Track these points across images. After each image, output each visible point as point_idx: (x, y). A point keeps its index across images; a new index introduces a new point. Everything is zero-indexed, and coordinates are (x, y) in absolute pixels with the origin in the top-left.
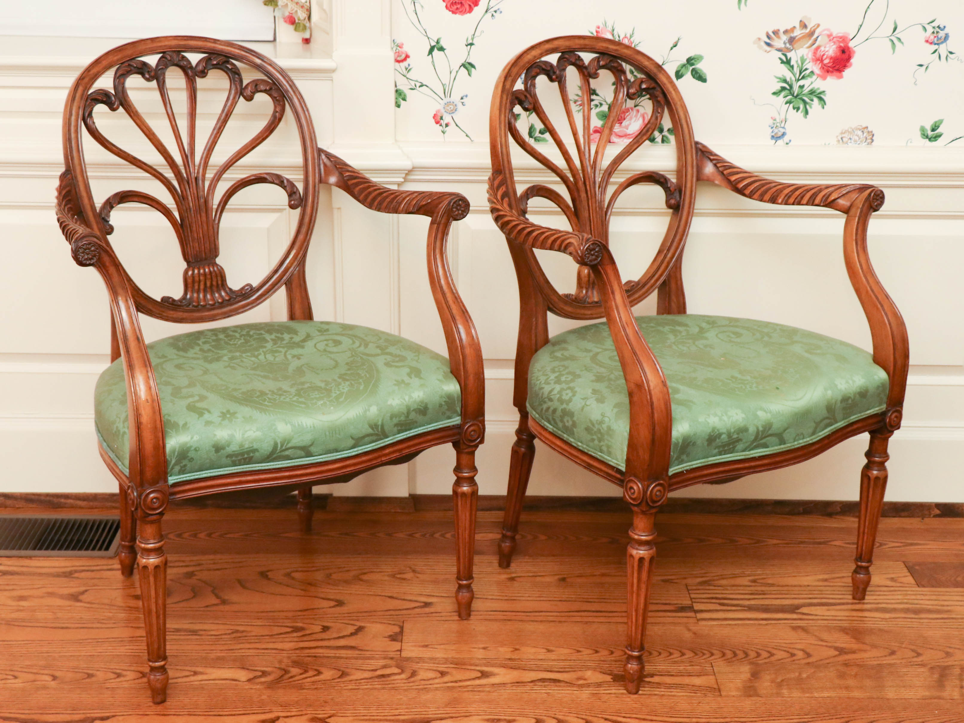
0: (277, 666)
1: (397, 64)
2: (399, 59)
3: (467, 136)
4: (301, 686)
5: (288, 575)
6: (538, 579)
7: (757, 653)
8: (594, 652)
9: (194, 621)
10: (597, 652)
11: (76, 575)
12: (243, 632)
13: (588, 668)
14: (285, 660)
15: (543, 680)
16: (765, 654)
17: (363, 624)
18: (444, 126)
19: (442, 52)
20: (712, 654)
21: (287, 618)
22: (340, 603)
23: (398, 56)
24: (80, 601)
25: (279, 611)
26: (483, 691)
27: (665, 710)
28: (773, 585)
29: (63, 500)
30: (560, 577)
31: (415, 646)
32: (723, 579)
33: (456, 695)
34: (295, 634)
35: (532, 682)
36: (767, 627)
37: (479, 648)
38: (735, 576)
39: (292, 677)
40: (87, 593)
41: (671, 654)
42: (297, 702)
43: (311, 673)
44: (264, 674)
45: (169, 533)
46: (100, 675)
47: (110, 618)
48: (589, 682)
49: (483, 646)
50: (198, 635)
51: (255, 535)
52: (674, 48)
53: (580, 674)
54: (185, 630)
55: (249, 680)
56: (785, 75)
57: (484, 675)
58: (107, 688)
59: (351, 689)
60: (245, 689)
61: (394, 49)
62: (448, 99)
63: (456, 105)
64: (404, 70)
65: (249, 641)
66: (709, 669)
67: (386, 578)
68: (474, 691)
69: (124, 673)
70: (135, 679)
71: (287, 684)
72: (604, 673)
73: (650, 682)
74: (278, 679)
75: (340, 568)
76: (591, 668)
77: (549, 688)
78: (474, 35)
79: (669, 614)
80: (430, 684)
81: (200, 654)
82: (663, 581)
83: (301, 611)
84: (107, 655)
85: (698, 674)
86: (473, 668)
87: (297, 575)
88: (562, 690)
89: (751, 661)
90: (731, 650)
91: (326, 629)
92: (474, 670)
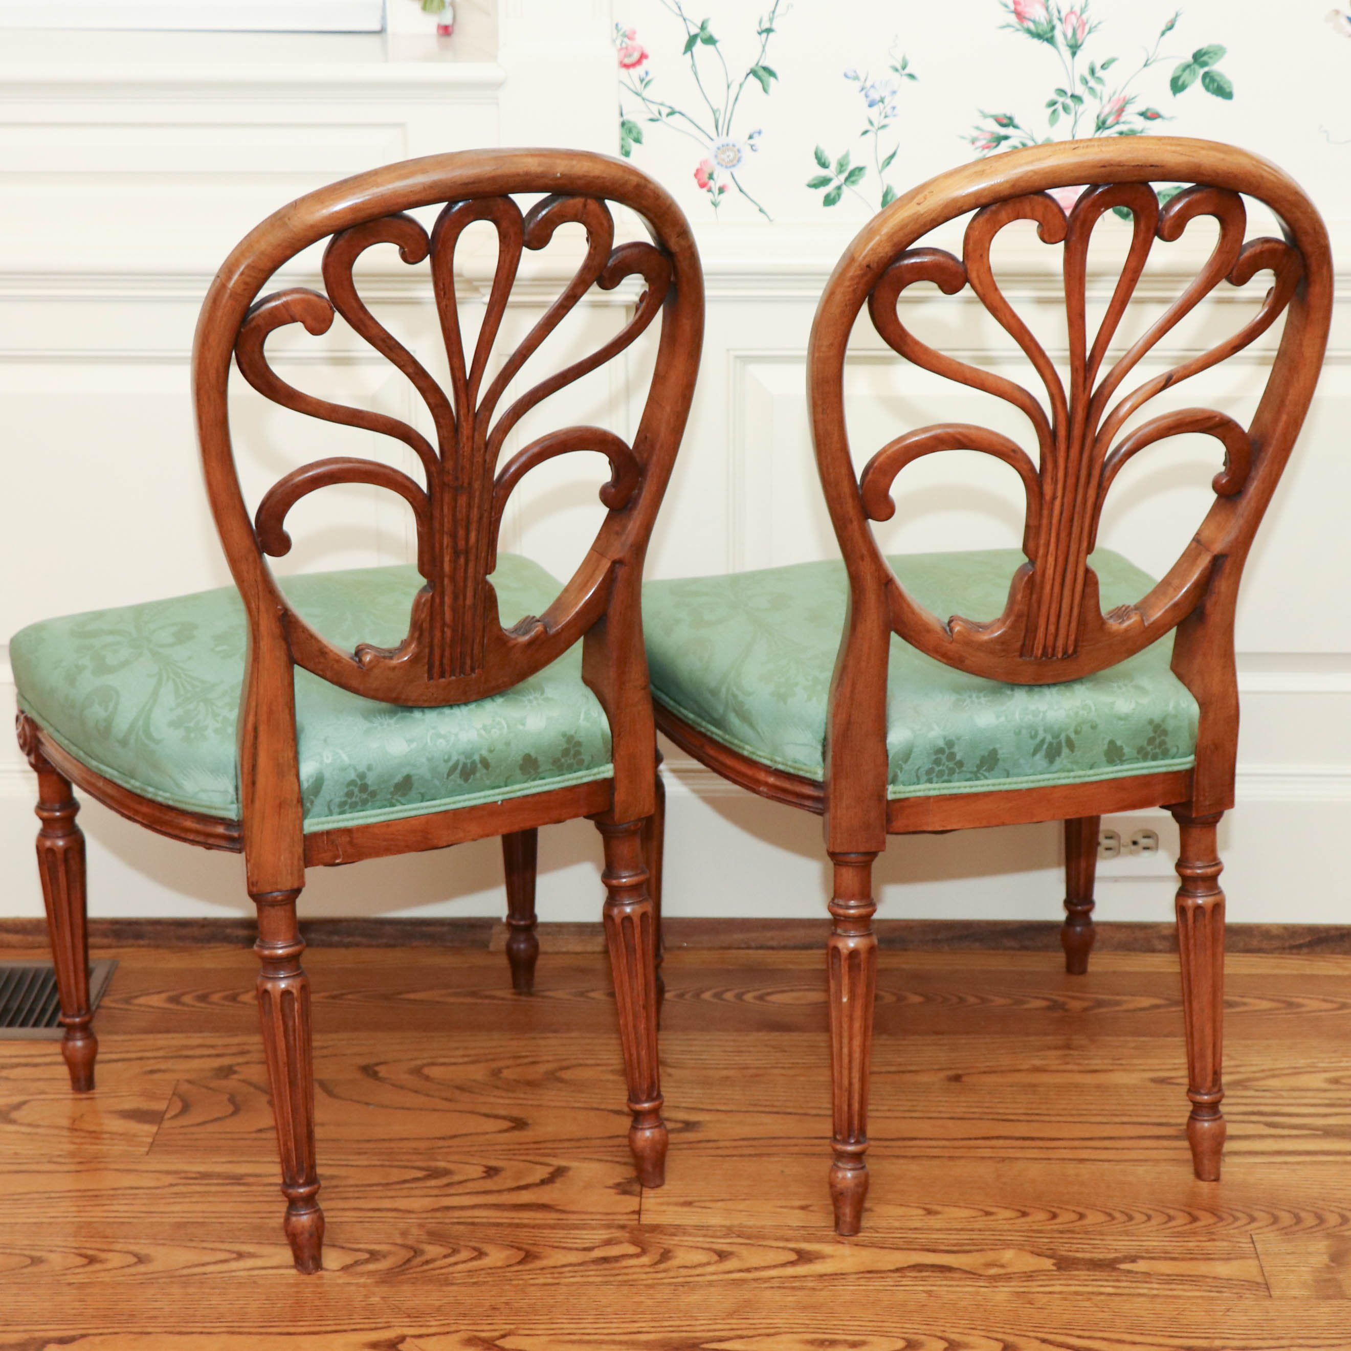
0: (399, 1241)
1: (624, 71)
2: (628, 61)
3: (761, 210)
4: (446, 1279)
5: (417, 1071)
6: (908, 1077)
7: (1342, 1216)
8: (1018, 1214)
9: (235, 1159)
10: (1024, 1214)
11: (5, 1073)
12: (337, 1177)
13: (1007, 1245)
14: (415, 1231)
15: (919, 1267)
17: (563, 1163)
18: (717, 191)
19: (710, 48)
20: (1253, 1219)
21: (416, 1152)
22: (520, 1124)
23: (626, 56)
24: (13, 1122)
25: (401, 1139)
26: (801, 1288)
27: (1161, 1324)
30: (951, 1073)
31: (669, 1204)
32: (1274, 1076)
33: (748, 1295)
34: (433, 1183)
35: (897, 1270)
37: (793, 1208)
38: (1297, 1072)
39: (427, 1262)
40: (25, 1107)
41: (1170, 1218)
42: (439, 1309)
43: (464, 1255)
44: (374, 1256)
45: (183, 994)
46: (56, 1260)
48: (1009, 1270)
49: (797, 1203)
50: (244, 1184)
51: (350, 997)
52: (1168, 33)
53: (990, 1256)
54: (219, 1175)
55: (345, 1268)
57: (803, 1257)
58: (70, 1284)
59: (544, 1285)
60: (338, 1285)
61: (618, 42)
62: (723, 140)
63: (739, 151)
64: (638, 83)
65: (346, 1195)
66: (1246, 1246)
67: (611, 1076)
68: (784, 1288)
69: (103, 1255)
70: (123, 1267)
71: (419, 1275)
72: (1039, 1255)
73: (1129, 1272)
74: (401, 1266)
75: (519, 1057)
76: (1012, 1244)
77: (930, 1283)
78: (774, 12)
79: (1165, 1143)
80: (698, 1275)
81: (249, 1220)
82: (1153, 1080)
83: (443, 1138)
84: (69, 1222)
85: (1226, 1256)
86: (781, 1244)
87: (435, 1072)
88: (957, 1286)
89: (1329, 1231)
90: (1289, 1211)
91: (492, 1172)
92: (783, 1248)
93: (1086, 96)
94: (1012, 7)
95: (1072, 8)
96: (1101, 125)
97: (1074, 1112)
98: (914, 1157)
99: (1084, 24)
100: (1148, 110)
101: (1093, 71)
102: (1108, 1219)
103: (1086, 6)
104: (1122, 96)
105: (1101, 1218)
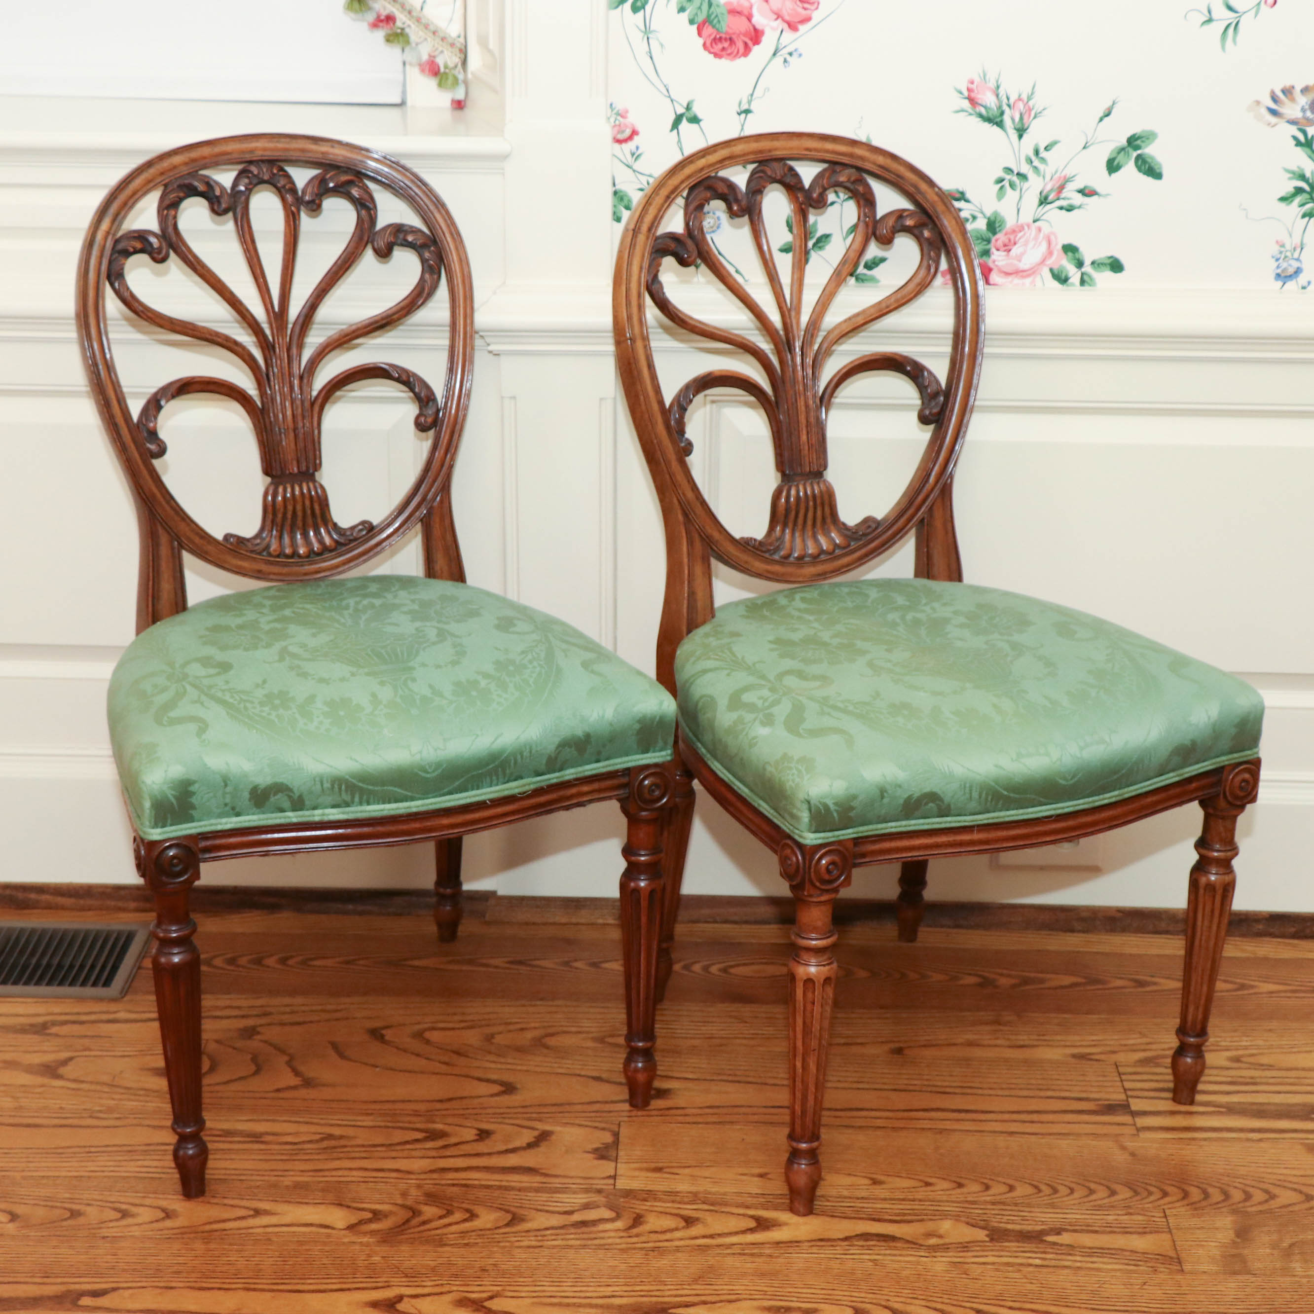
0: (400, 1202)
1: (617, 145)
2: (620, 137)
4: (441, 1240)
5: (419, 1035)
6: (855, 1049)
7: (1245, 1192)
8: (954, 1185)
9: (256, 1118)
10: (960, 1185)
11: (54, 1030)
12: (341, 1137)
13: (944, 1216)
14: (414, 1192)
15: (865, 1236)
16: (1259, 1196)
17: (548, 1128)
19: (695, 126)
20: (1165, 1194)
21: (416, 1114)
22: (509, 1088)
23: (618, 132)
24: (59, 1077)
25: (403, 1101)
26: (760, 1255)
27: (1084, 1297)
28: (1270, 1067)
29: (33, 896)
30: (894, 1046)
31: (641, 1169)
33: (712, 1261)
34: (431, 1144)
35: (846, 1239)
36: (1262, 1144)
37: (753, 1175)
39: (424, 1223)
40: (71, 1063)
41: (1092, 1192)
42: (433, 1269)
43: (458, 1216)
45: (215, 957)
46: (93, 1214)
47: (110, 1110)
48: (947, 1241)
49: (757, 1171)
50: (262, 1142)
51: (361, 962)
52: (1106, 119)
53: (930, 1226)
54: (241, 1133)
55: (351, 1228)
56: (1303, 166)
57: (762, 1225)
58: (104, 1238)
59: (529, 1247)
60: (344, 1243)
61: (612, 120)
63: (719, 218)
64: (629, 156)
65: (353, 1155)
66: (1162, 1221)
67: (590, 1044)
68: (744, 1254)
69: (134, 1210)
70: (152, 1222)
71: (416, 1236)
72: (973, 1226)
73: (1055, 1244)
74: (400, 1226)
75: (510, 1023)
76: (950, 1215)
77: (876, 1252)
78: (752, 95)
79: (1086, 1117)
80: (667, 1240)
81: (266, 1178)
82: (1074, 1056)
83: (441, 1101)
84: (105, 1177)
85: (1140, 1230)
86: (741, 1211)
87: (434, 1036)
88: (900, 1255)
89: (1234, 1207)
90: (1198, 1187)
91: (484, 1135)
92: (744, 1215)
93: (1031, 175)
94: (966, 93)
95: (1020, 96)
96: (1044, 201)
97: (1004, 1086)
98: (860, 1127)
99: (1030, 110)
100: (1085, 187)
101: (1037, 152)
102: (1035, 1191)
103: (1032, 94)
104: (1063, 174)
105: (1030, 1190)
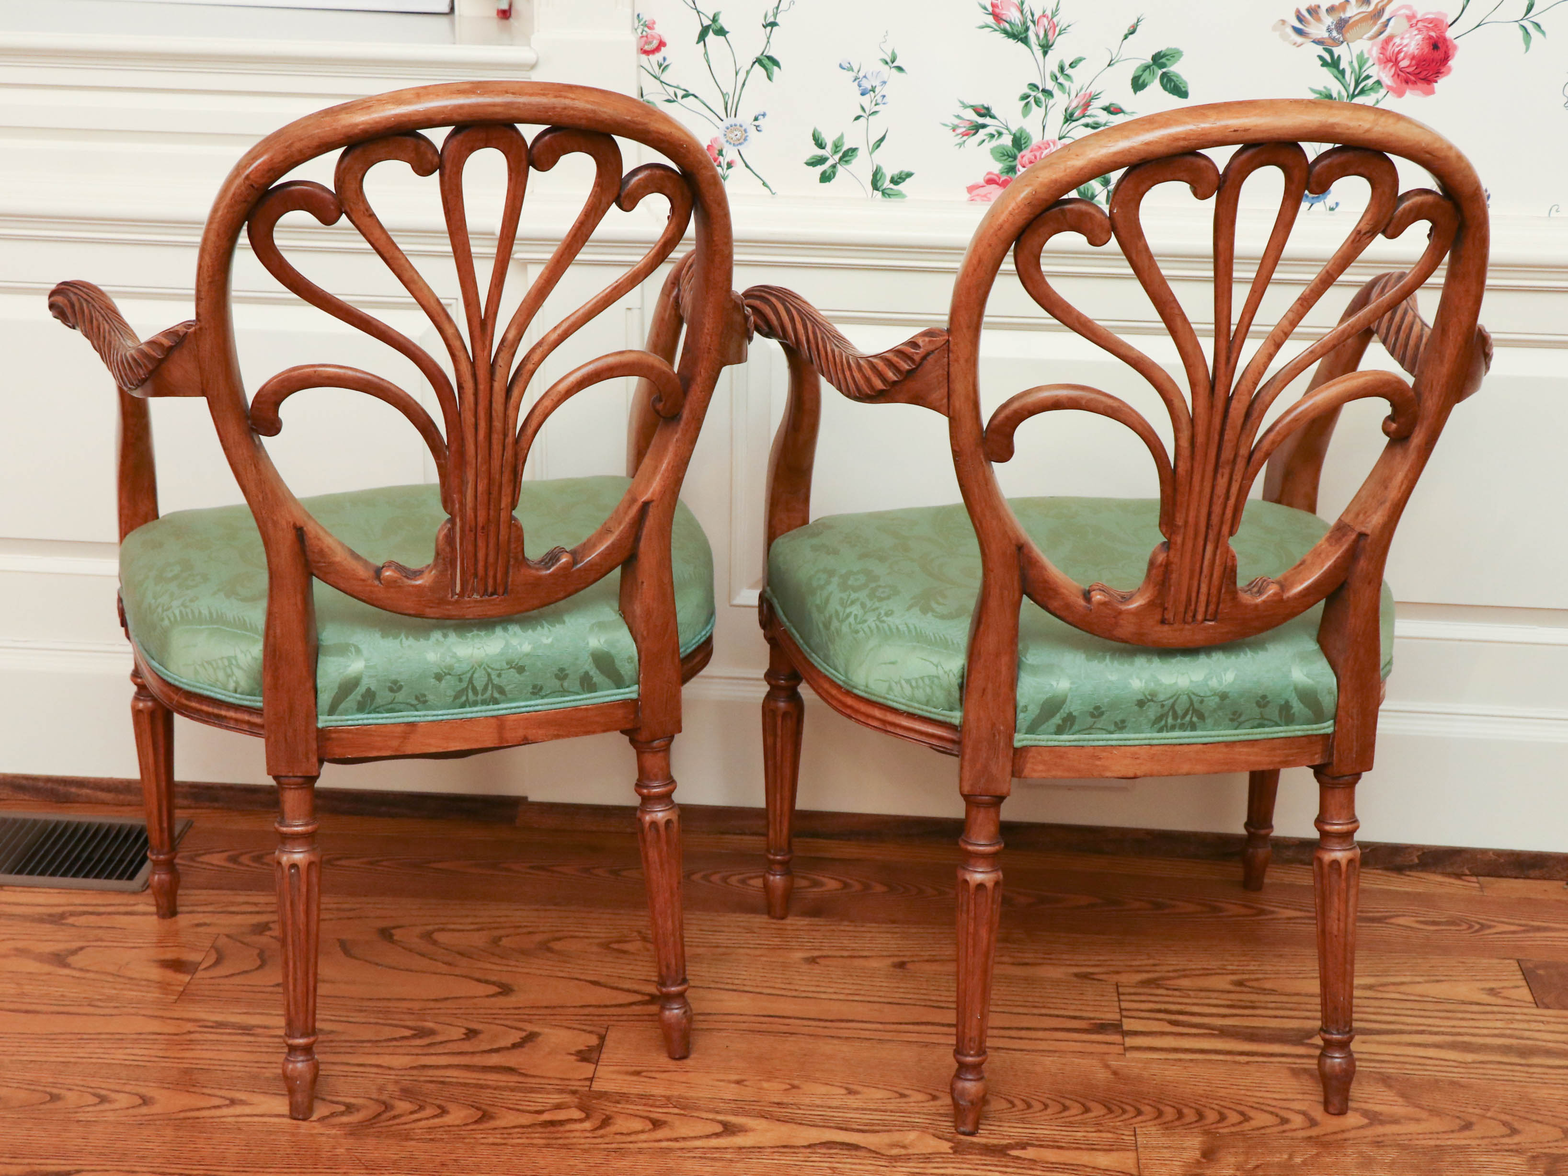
0: (374, 1096)
1: (644, 57)
2: (647, 48)
3: (764, 184)
4: (408, 1134)
5: (428, 936)
6: (857, 962)
7: (1220, 1113)
8: (930, 1097)
9: (251, 1011)
10: (933, 1098)
11: (71, 920)
12: (332, 1032)
13: (913, 1127)
14: (391, 1087)
15: (829, 1144)
16: (1233, 1117)
17: (536, 1029)
18: (725, 167)
19: (721, 38)
20: (1139, 1113)
21: (410, 1012)
22: (506, 990)
23: (646, 43)
24: (66, 966)
25: (399, 999)
26: (721, 1159)
28: (1273, 992)
29: (73, 790)
30: (896, 960)
31: (619, 1072)
32: (1185, 976)
33: (671, 1164)
34: (418, 1042)
35: (810, 1146)
36: (1247, 1068)
37: (730, 1082)
38: (1207, 973)
39: (394, 1117)
40: (81, 953)
41: (1065, 1108)
42: (395, 1162)
43: (429, 1112)
44: (350, 1108)
45: (242, 854)
46: (71, 1098)
47: (110, 999)
48: (910, 1151)
49: (736, 1077)
50: (253, 1035)
51: (384, 863)
52: (1130, 37)
53: (896, 1137)
54: (234, 1026)
55: (324, 1119)
56: (1329, 87)
57: (729, 1129)
58: (78, 1121)
59: (493, 1144)
60: (315, 1134)
61: (639, 31)
62: (732, 120)
63: (745, 131)
64: (656, 67)
65: (339, 1050)
66: (1129, 1139)
67: (595, 949)
68: (705, 1158)
69: (113, 1095)
70: (128, 1108)
71: (384, 1130)
72: (940, 1138)
73: (1018, 1158)
74: (370, 1120)
75: (520, 927)
76: (918, 1126)
77: (837, 1160)
78: (777, 8)
79: (1076, 1036)
80: (631, 1142)
81: (247, 1069)
82: (1076, 975)
83: (436, 1000)
84: (92, 1063)
85: (1108, 1147)
86: (711, 1116)
87: (441, 937)
88: (860, 1164)
89: (1206, 1128)
90: (1174, 1107)
91: (470, 1035)
92: (712, 1120)
93: (1056, 92)
94: (990, 9)
95: (1044, 12)
96: (1069, 118)
97: (1000, 1003)
98: (847, 1038)
99: (1055, 27)
100: (1111, 104)
101: (1062, 69)
102: (1009, 1106)
103: (1057, 10)
104: (1088, 91)
105: (1004, 1105)
